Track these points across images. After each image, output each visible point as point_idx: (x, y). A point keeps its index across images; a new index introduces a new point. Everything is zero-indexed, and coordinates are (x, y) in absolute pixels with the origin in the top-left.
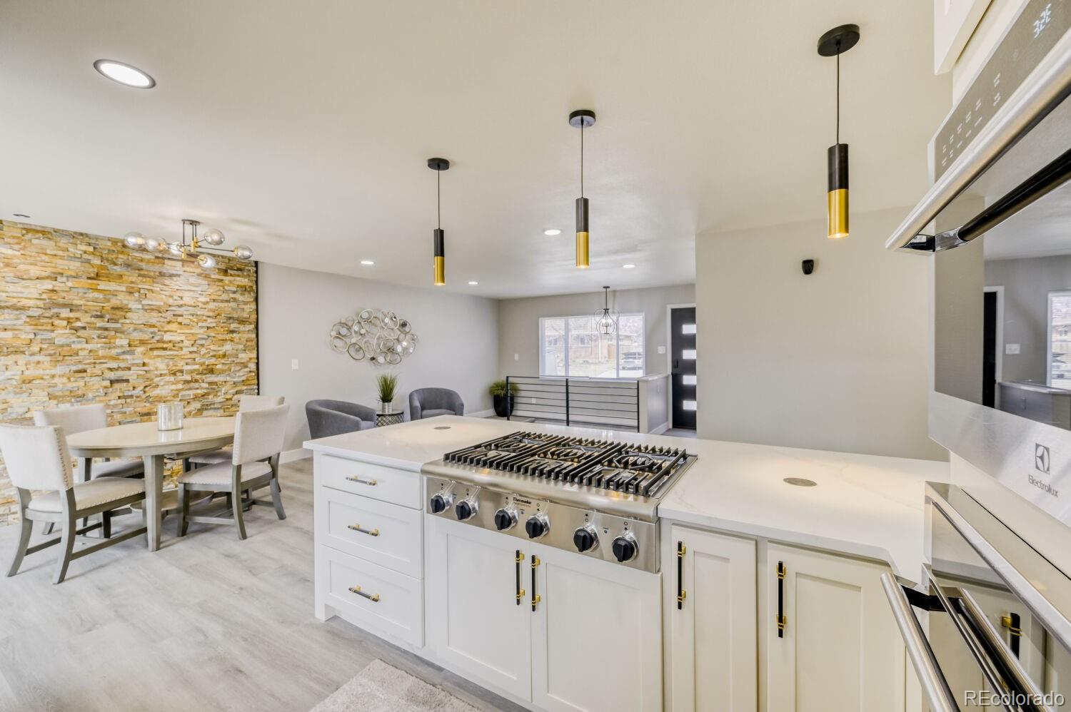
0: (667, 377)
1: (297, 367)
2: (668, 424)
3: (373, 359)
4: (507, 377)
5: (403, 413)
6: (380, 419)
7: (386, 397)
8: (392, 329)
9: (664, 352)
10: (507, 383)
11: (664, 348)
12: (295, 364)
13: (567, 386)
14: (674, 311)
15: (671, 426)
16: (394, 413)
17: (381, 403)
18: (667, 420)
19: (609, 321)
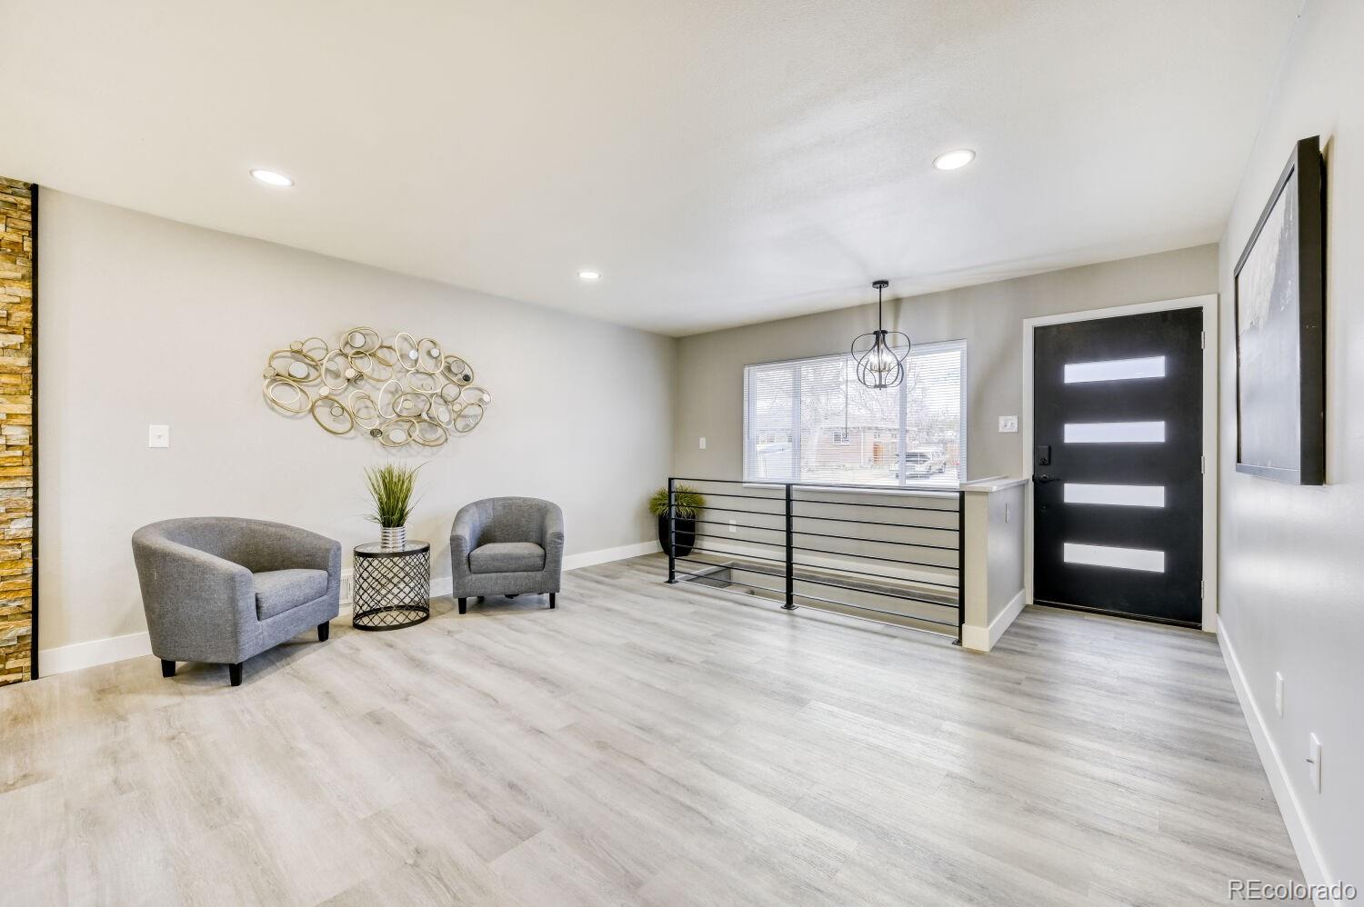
0: (1023, 486)
1: (164, 442)
2: (1024, 594)
3: (374, 433)
4: (670, 480)
5: (426, 549)
6: (366, 564)
7: (392, 515)
8: (430, 375)
9: (1015, 429)
10: (670, 492)
11: (1014, 420)
12: (158, 435)
13: (789, 500)
14: (1041, 334)
15: (1030, 600)
16: (408, 548)
17: (379, 527)
18: (1022, 586)
19: (887, 358)
